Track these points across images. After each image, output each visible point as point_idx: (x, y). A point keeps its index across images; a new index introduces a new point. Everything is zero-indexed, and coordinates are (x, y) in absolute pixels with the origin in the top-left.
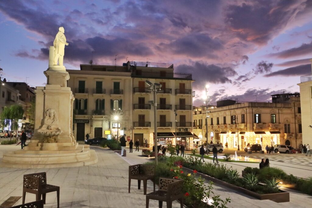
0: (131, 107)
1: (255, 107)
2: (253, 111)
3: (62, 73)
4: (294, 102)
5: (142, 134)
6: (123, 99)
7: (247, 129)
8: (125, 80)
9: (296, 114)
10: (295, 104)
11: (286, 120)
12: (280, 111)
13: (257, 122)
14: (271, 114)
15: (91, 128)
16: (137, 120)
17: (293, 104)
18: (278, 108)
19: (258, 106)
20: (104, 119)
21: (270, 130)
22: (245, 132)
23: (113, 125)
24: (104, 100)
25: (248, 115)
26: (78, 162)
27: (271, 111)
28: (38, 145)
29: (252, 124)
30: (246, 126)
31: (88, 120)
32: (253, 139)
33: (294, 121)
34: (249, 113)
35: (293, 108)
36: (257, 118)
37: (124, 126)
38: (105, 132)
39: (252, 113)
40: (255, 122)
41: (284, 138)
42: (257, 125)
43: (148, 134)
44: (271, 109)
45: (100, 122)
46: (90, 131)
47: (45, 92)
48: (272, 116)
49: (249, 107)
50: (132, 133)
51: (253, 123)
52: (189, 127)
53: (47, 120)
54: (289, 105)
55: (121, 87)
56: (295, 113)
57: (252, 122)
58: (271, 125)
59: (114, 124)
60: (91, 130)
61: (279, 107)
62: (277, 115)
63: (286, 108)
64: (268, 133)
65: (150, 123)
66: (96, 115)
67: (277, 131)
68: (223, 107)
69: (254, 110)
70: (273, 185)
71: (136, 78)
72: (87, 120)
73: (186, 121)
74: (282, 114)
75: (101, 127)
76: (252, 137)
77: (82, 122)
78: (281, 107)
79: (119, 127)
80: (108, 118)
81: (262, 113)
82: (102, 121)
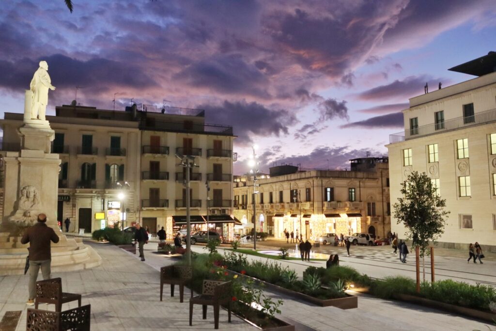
0: (139, 175)
1: (326, 177)
2: (324, 183)
3: (45, 132)
4: (381, 170)
5: (156, 219)
6: (125, 164)
7: (313, 210)
8: (129, 134)
9: (384, 188)
10: (383, 174)
11: (370, 197)
12: (361, 184)
13: (329, 199)
14: (349, 189)
15: (74, 208)
16: (147, 196)
17: (380, 174)
18: (359, 180)
19: (330, 176)
20: (95, 194)
21: (347, 211)
22: (310, 215)
23: (108, 204)
24: (94, 165)
25: (315, 188)
26: (75, 264)
27: (349, 183)
28: (8, 240)
29: (321, 203)
30: (312, 205)
31: (69, 197)
32: (322, 225)
33: (381, 198)
34: (317, 186)
35: (380, 179)
36: (329, 194)
37: (126, 207)
38: (95, 215)
39: (322, 186)
40: (326, 200)
41: (366, 224)
42: (328, 205)
43: (164, 219)
44: (348, 181)
45: (89, 200)
46: (71, 214)
47: (20, 161)
48: (350, 190)
49: (317, 177)
50: (139, 217)
51: (322, 201)
52: (228, 207)
53: (24, 202)
54: (375, 174)
55: (123, 145)
56: (382, 187)
58: (348, 203)
59: (110, 203)
60: (72, 212)
61: (360, 178)
62: (358, 190)
63: (371, 178)
64: (344, 216)
65: (167, 201)
66: (81, 188)
67: (356, 213)
68: (278, 177)
69: (325, 181)
70: (338, 288)
71: (146, 131)
72: (66, 196)
73: (223, 199)
74: (364, 187)
75: (89, 207)
76: (321, 222)
78: (363, 178)
79: (119, 207)
80: (101, 192)
81: (336, 187)
82: (91, 197)
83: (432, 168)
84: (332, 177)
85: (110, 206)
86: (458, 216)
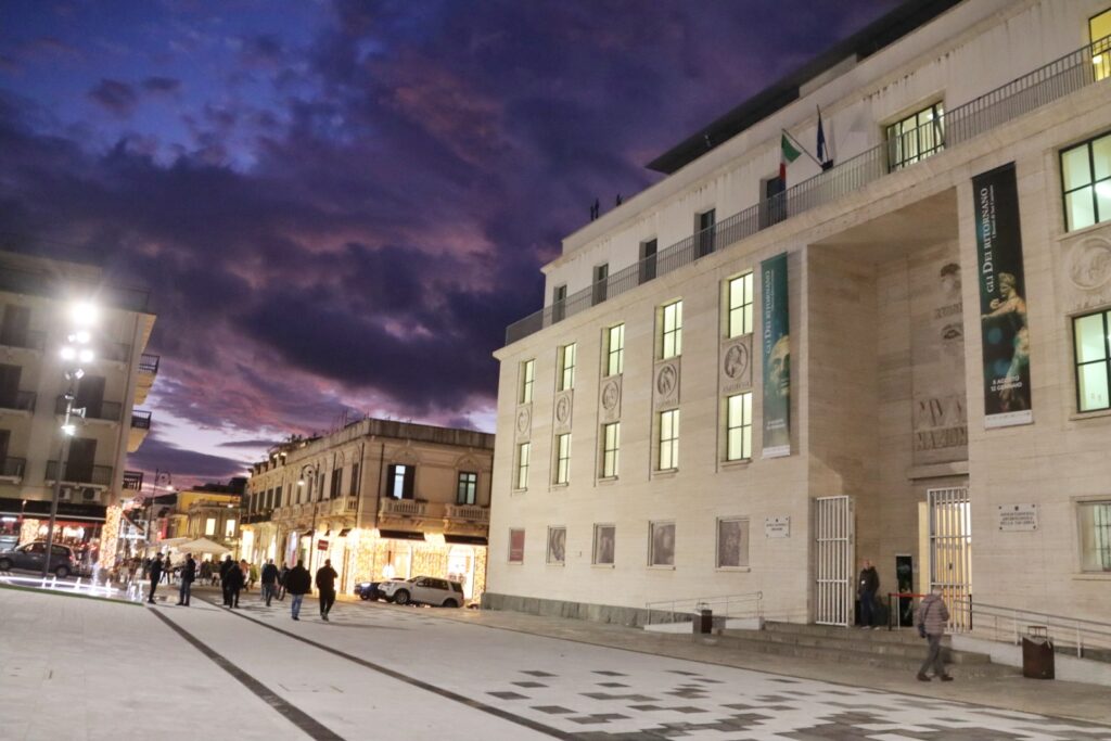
1: (396, 437)
2: (388, 451)
7: (356, 517)
13: (398, 491)
14: (461, 473)
18: (490, 453)
19: (408, 437)
21: (446, 529)
22: (350, 530)
25: (364, 464)
27: (461, 458)
29: (374, 501)
30: (356, 505)
32: (371, 556)
34: (371, 459)
36: (399, 481)
39: (382, 460)
40: (390, 494)
42: (394, 506)
44: (460, 453)
48: (463, 477)
49: (372, 436)
51: (379, 497)
52: (100, 483)
57: (376, 494)
58: (451, 509)
62: (484, 477)
64: (435, 540)
67: (475, 534)
69: (391, 448)
73: (96, 463)
76: (369, 547)
81: (422, 465)
83: (562, 404)
84: (412, 439)
86: (591, 530)
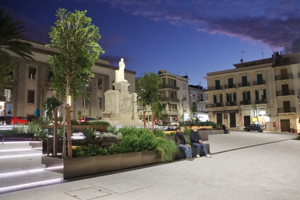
0: (275, 94)
5: (289, 120)
6: (266, 88)
8: (267, 71)
15: (241, 116)
16: (282, 106)
20: (251, 108)
23: (259, 113)
24: (249, 92)
31: (238, 110)
37: (269, 113)
38: (252, 119)
43: (295, 120)
45: (248, 111)
46: (240, 119)
50: (278, 119)
55: (264, 78)
59: (259, 112)
65: (295, 108)
66: (243, 105)
72: (236, 110)
75: (249, 115)
77: (233, 112)
79: (265, 114)
80: (254, 107)
82: (249, 110)
85: (260, 114)
